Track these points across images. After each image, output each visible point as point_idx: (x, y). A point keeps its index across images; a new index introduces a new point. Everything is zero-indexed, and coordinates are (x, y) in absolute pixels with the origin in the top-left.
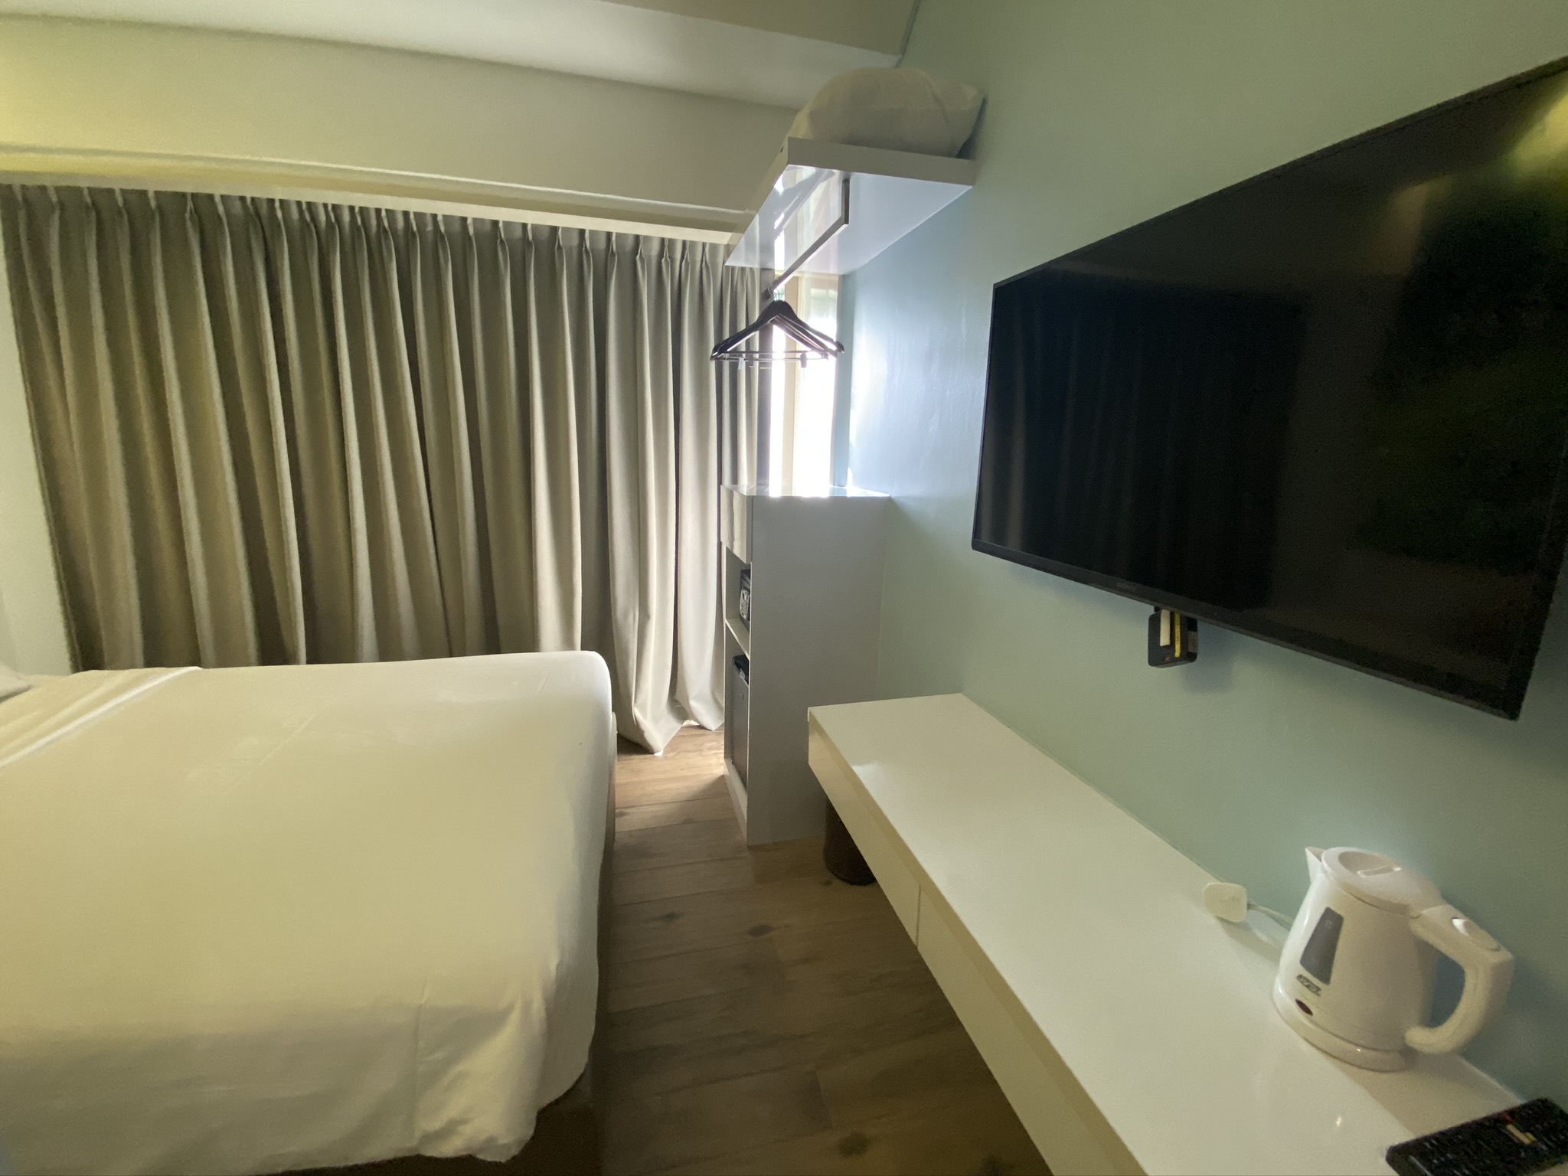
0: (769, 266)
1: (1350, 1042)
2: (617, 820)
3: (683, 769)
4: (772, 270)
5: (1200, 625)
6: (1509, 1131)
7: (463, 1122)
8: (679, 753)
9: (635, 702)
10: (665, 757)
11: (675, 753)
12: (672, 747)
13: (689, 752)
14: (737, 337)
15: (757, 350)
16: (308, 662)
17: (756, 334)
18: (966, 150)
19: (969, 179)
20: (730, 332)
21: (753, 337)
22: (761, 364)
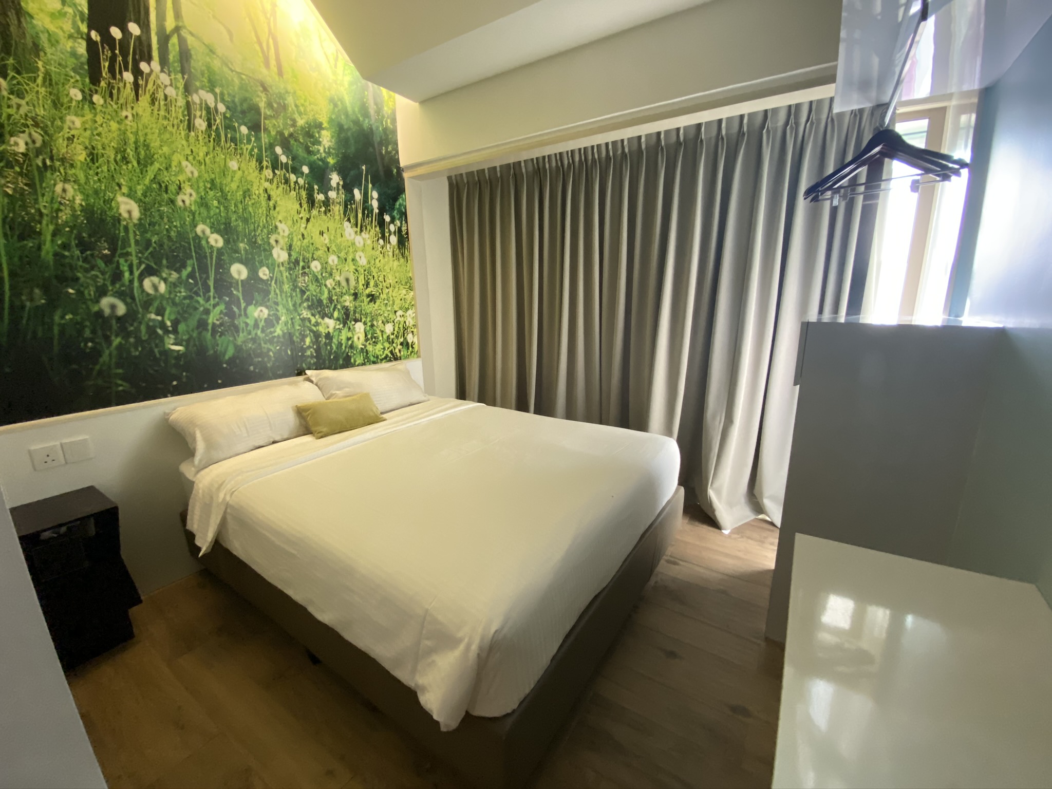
3: (739, 551)
8: (742, 537)
9: (711, 485)
10: (729, 536)
11: (738, 536)
12: (739, 531)
13: (752, 539)
16: (535, 413)
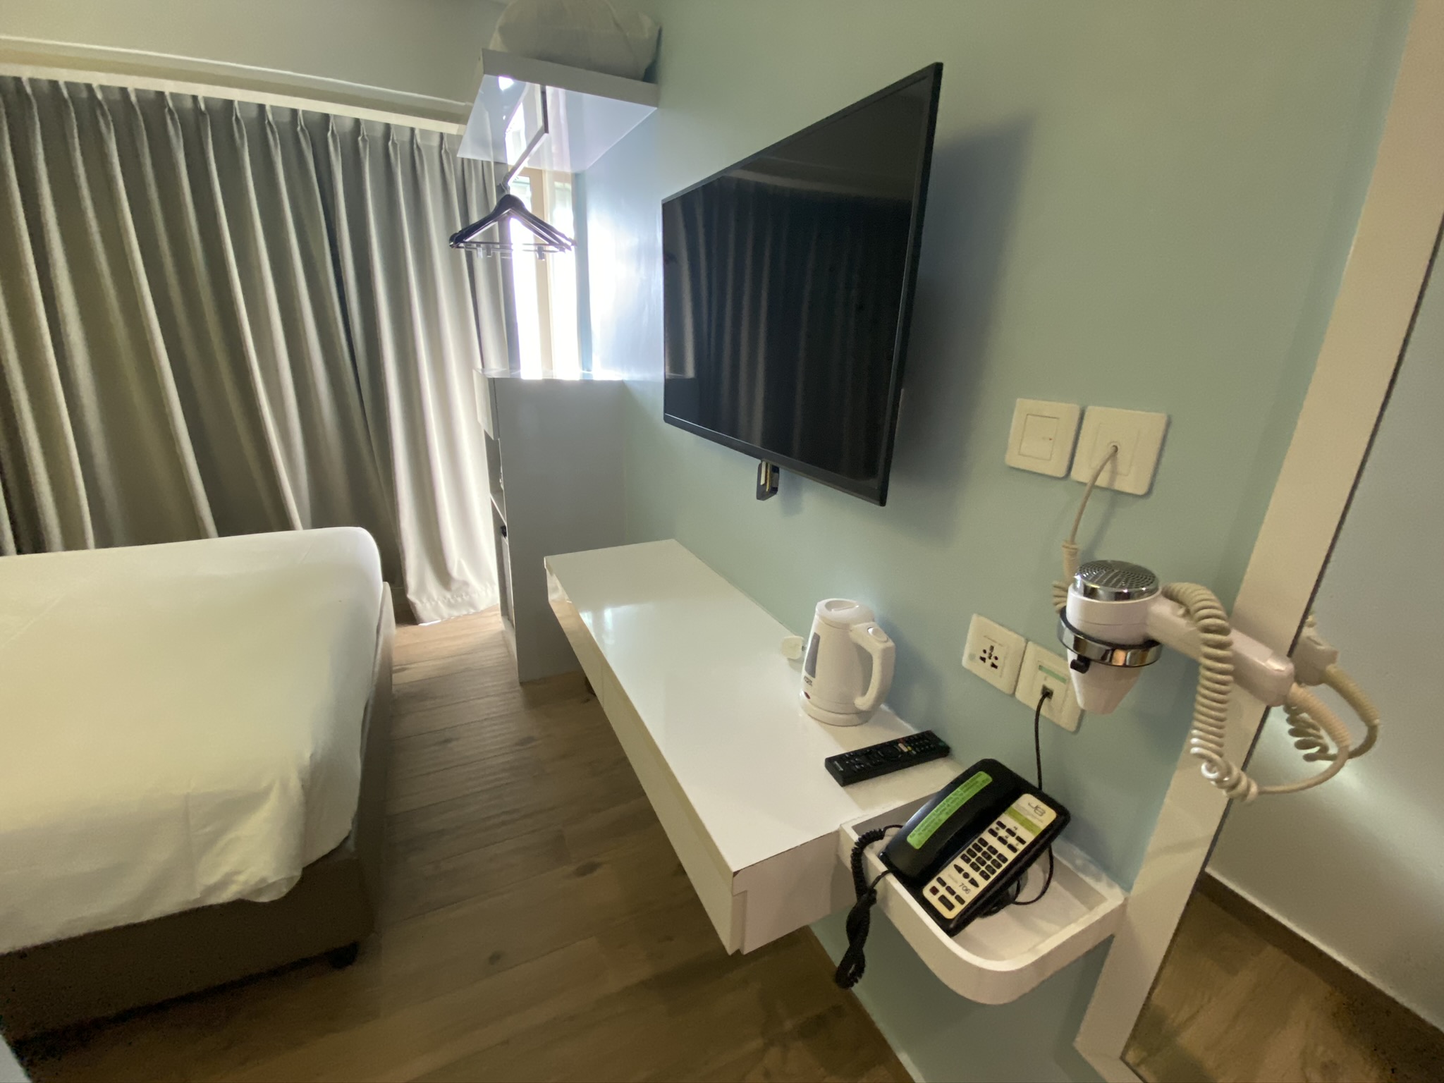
0: (501, 160)
1: (833, 712)
2: (394, 675)
4: (505, 164)
5: (781, 471)
6: (900, 748)
7: (238, 873)
14: (470, 230)
15: (498, 241)
17: (494, 225)
18: (650, 75)
19: (654, 101)
20: (462, 225)
21: (491, 230)
22: (502, 254)
